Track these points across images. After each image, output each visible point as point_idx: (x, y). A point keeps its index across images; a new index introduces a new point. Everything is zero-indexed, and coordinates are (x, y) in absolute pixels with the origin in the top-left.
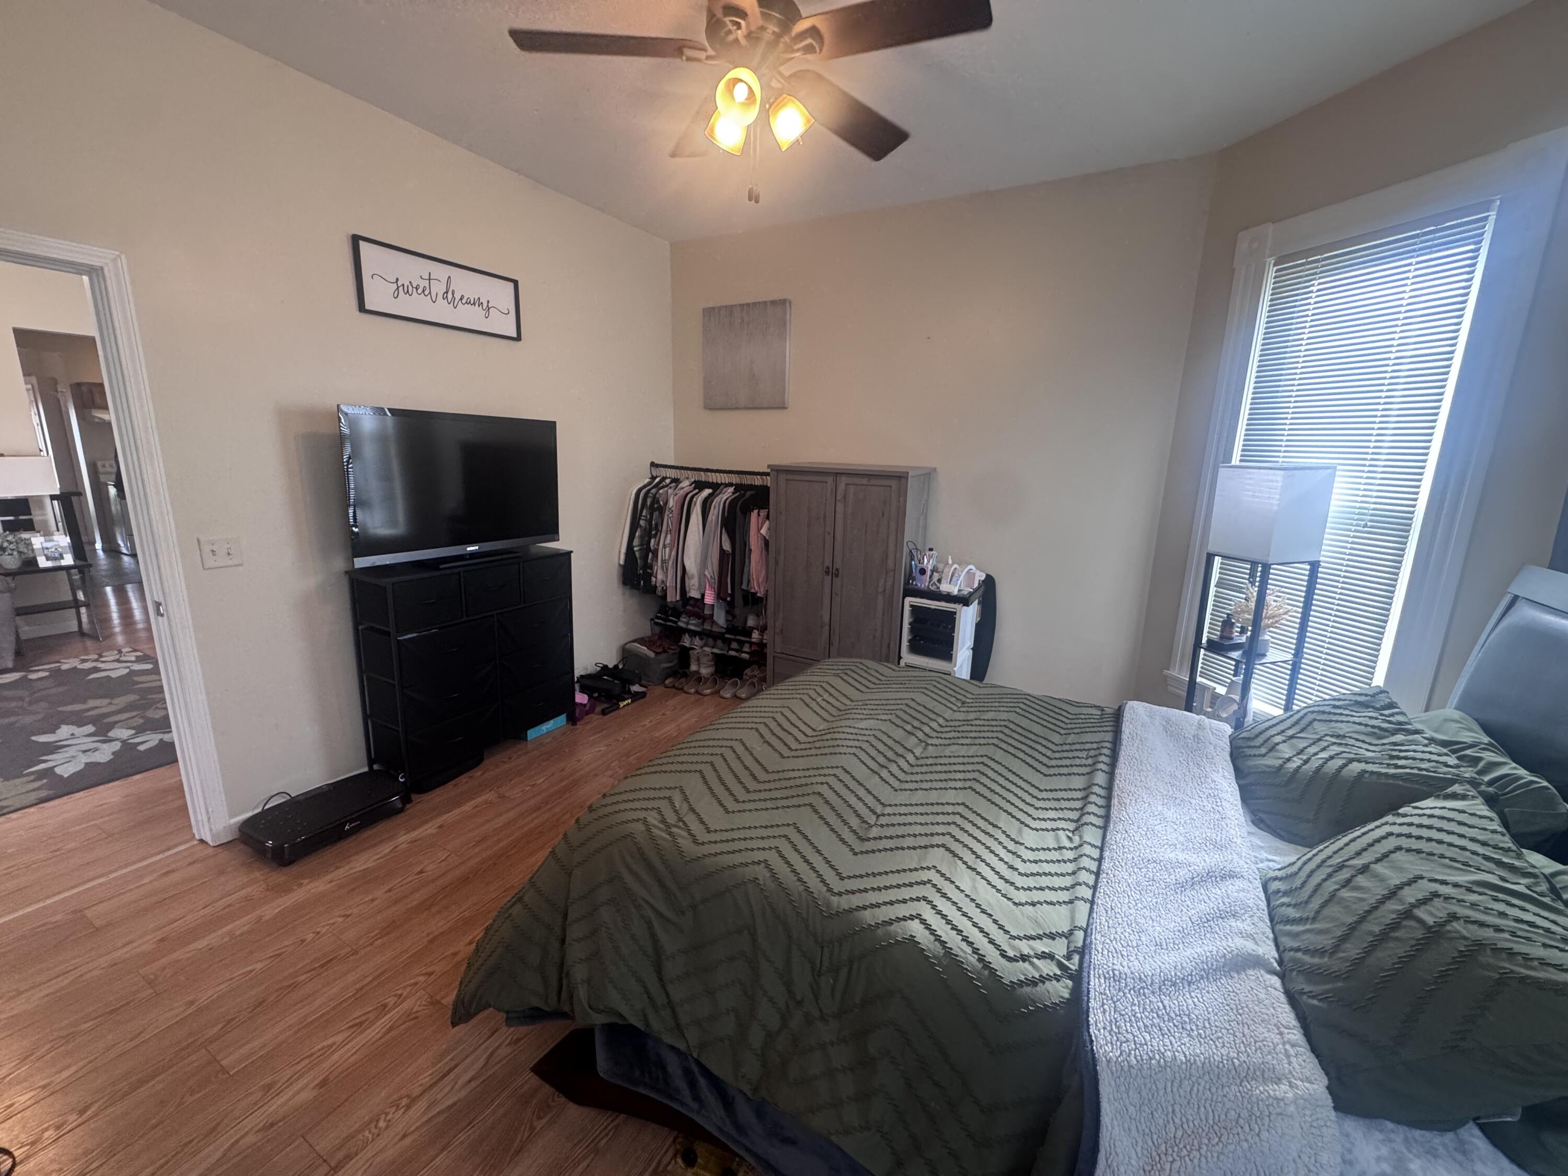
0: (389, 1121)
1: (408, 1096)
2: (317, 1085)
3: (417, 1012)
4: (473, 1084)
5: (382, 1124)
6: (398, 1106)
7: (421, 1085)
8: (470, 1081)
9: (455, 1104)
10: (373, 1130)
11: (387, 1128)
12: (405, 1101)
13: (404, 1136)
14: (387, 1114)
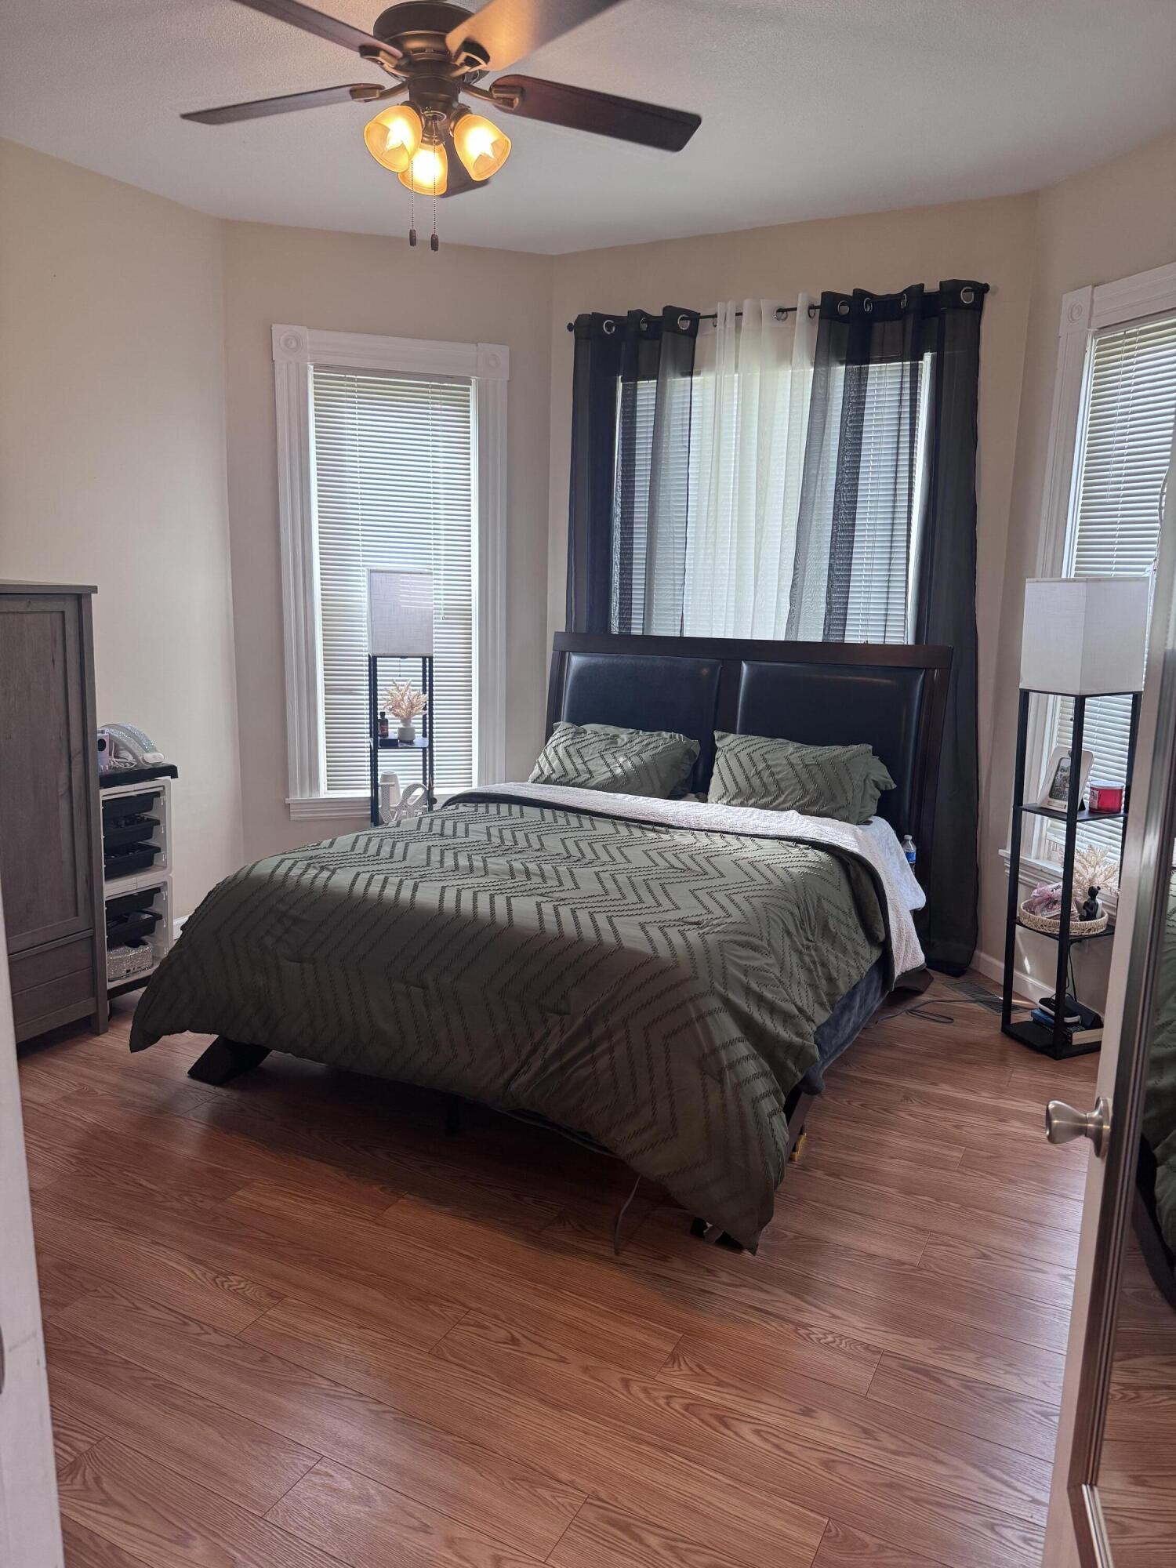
0: (825, 1334)
1: (796, 1331)
2: (811, 1417)
3: (691, 1369)
4: (766, 1287)
5: (830, 1338)
6: (808, 1335)
7: (782, 1326)
8: (766, 1291)
9: (792, 1294)
10: (838, 1341)
11: (831, 1333)
12: (802, 1331)
13: (834, 1316)
14: (819, 1339)
